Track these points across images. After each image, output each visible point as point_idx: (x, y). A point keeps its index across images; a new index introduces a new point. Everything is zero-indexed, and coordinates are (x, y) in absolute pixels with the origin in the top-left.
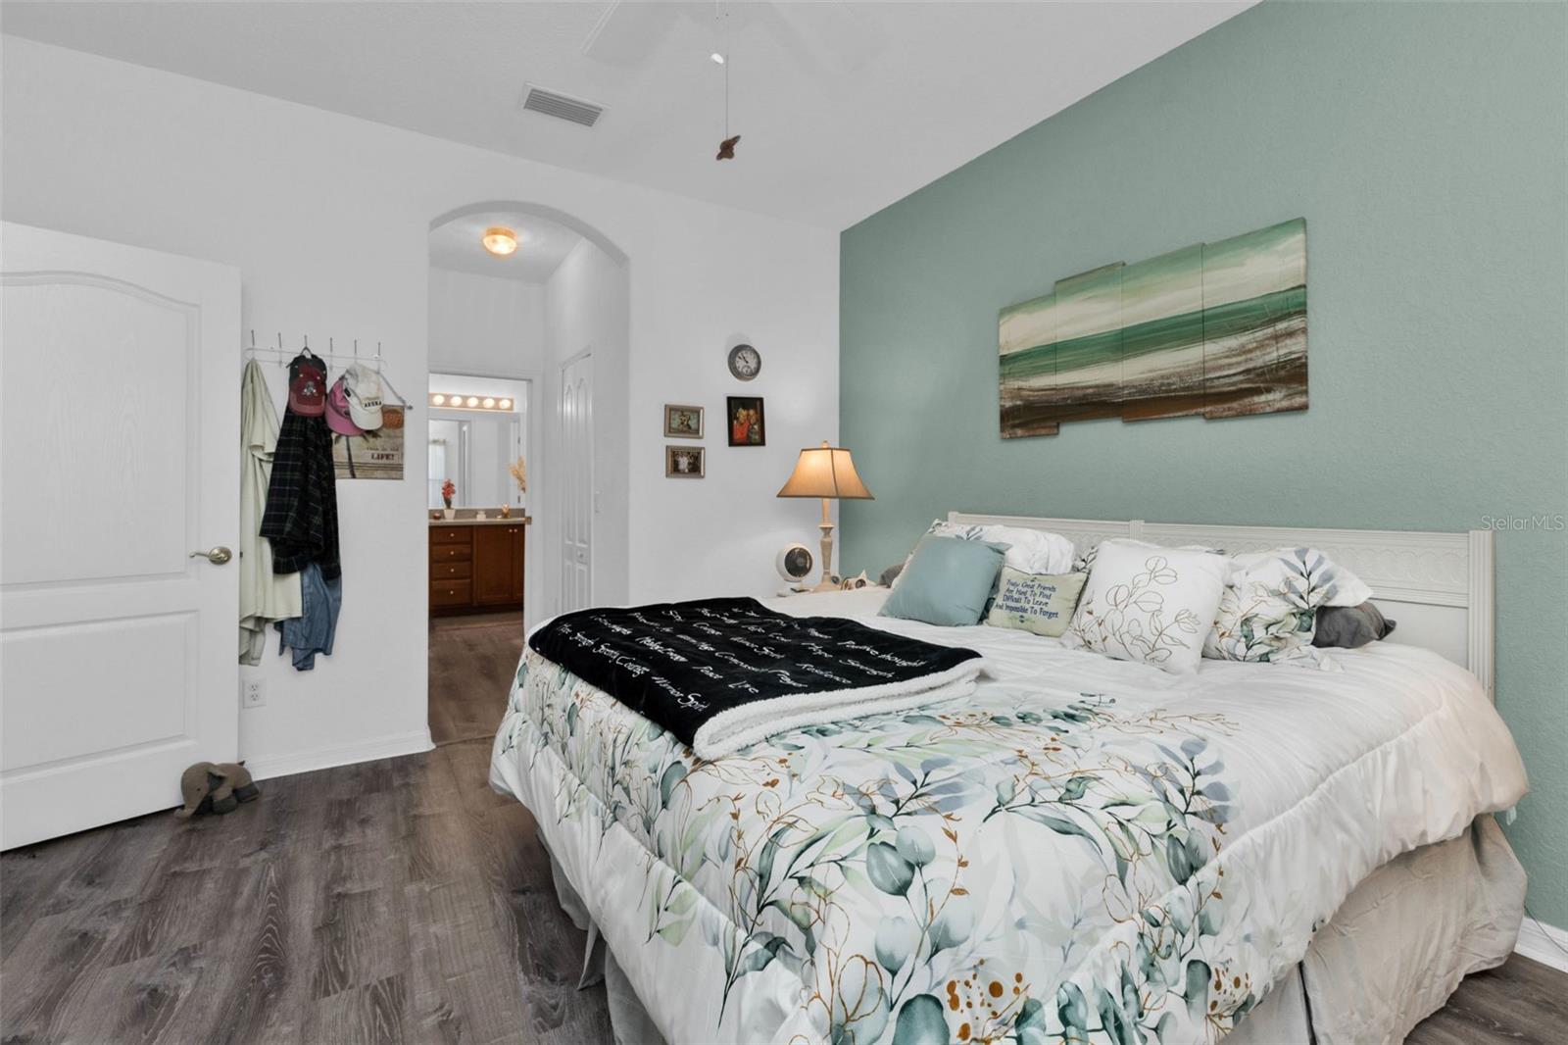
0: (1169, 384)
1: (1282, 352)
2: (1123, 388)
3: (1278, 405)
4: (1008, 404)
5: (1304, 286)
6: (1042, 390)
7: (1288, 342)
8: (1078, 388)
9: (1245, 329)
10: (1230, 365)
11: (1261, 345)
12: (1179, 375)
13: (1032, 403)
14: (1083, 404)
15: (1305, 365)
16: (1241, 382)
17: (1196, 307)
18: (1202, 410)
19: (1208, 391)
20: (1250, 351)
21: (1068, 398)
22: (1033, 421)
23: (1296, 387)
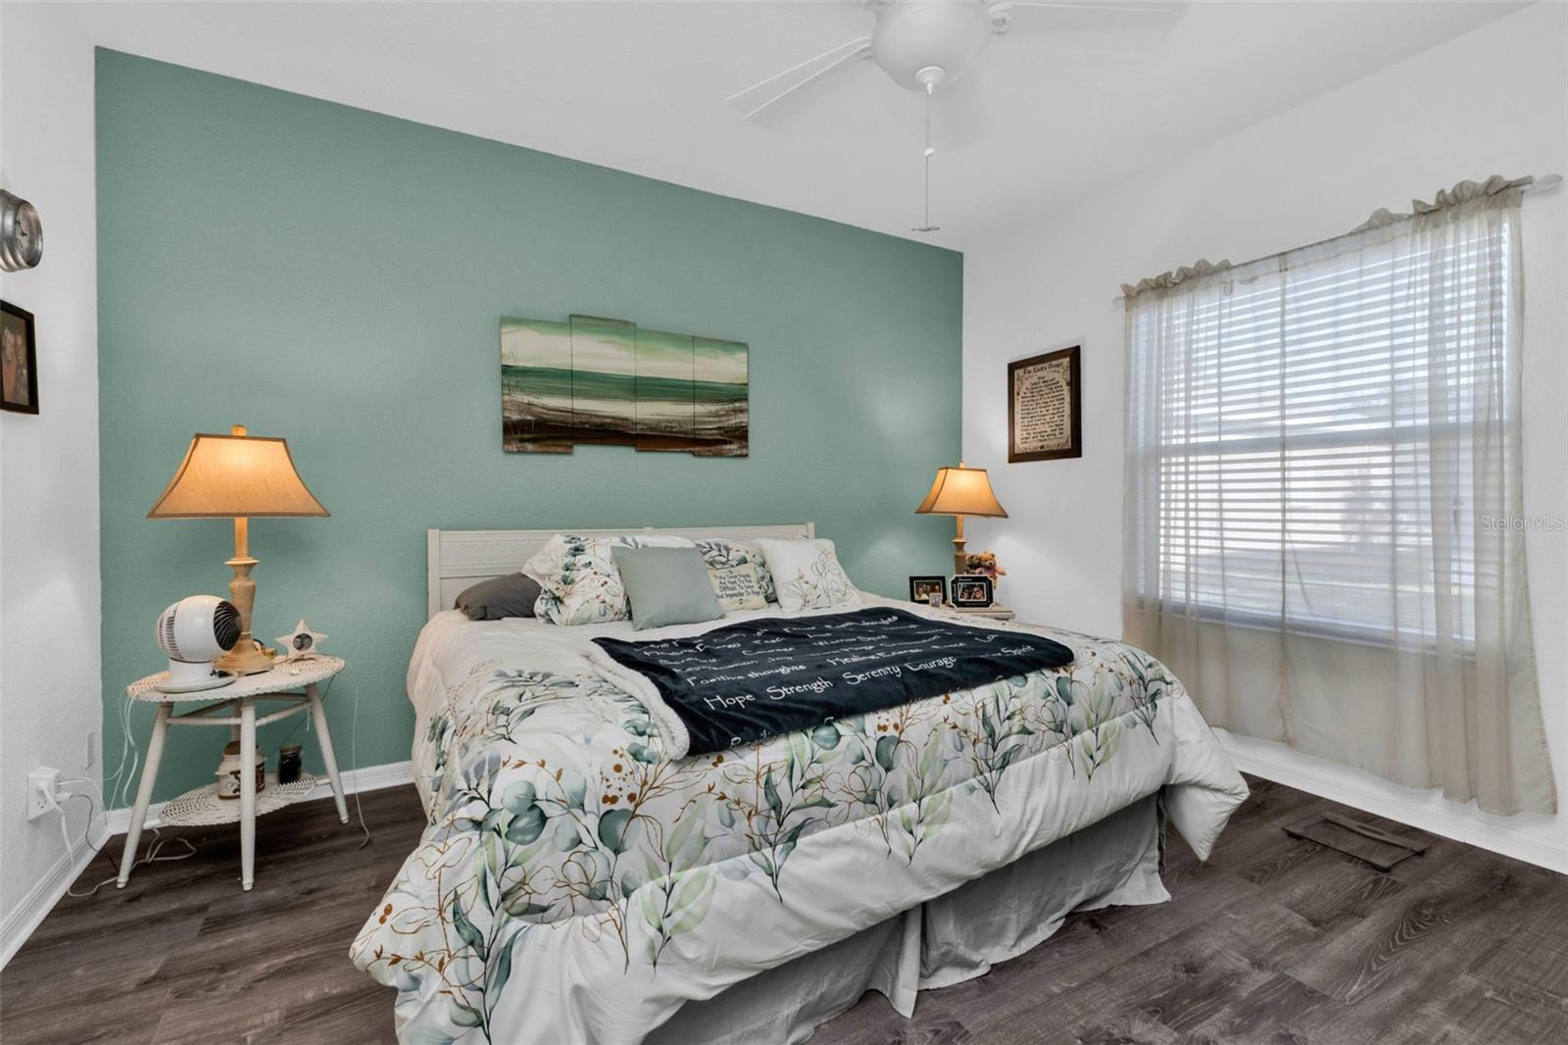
0: (672, 428)
1: (738, 421)
2: (636, 424)
3: (735, 453)
4: (515, 417)
5: (746, 384)
6: (556, 410)
7: (741, 415)
8: (596, 416)
9: (718, 401)
10: (710, 423)
11: (727, 413)
12: (678, 422)
13: (546, 421)
14: (602, 431)
15: (747, 431)
16: (717, 434)
17: (689, 377)
18: (692, 449)
19: (697, 437)
20: (721, 416)
21: (586, 423)
22: (547, 439)
23: (743, 442)
